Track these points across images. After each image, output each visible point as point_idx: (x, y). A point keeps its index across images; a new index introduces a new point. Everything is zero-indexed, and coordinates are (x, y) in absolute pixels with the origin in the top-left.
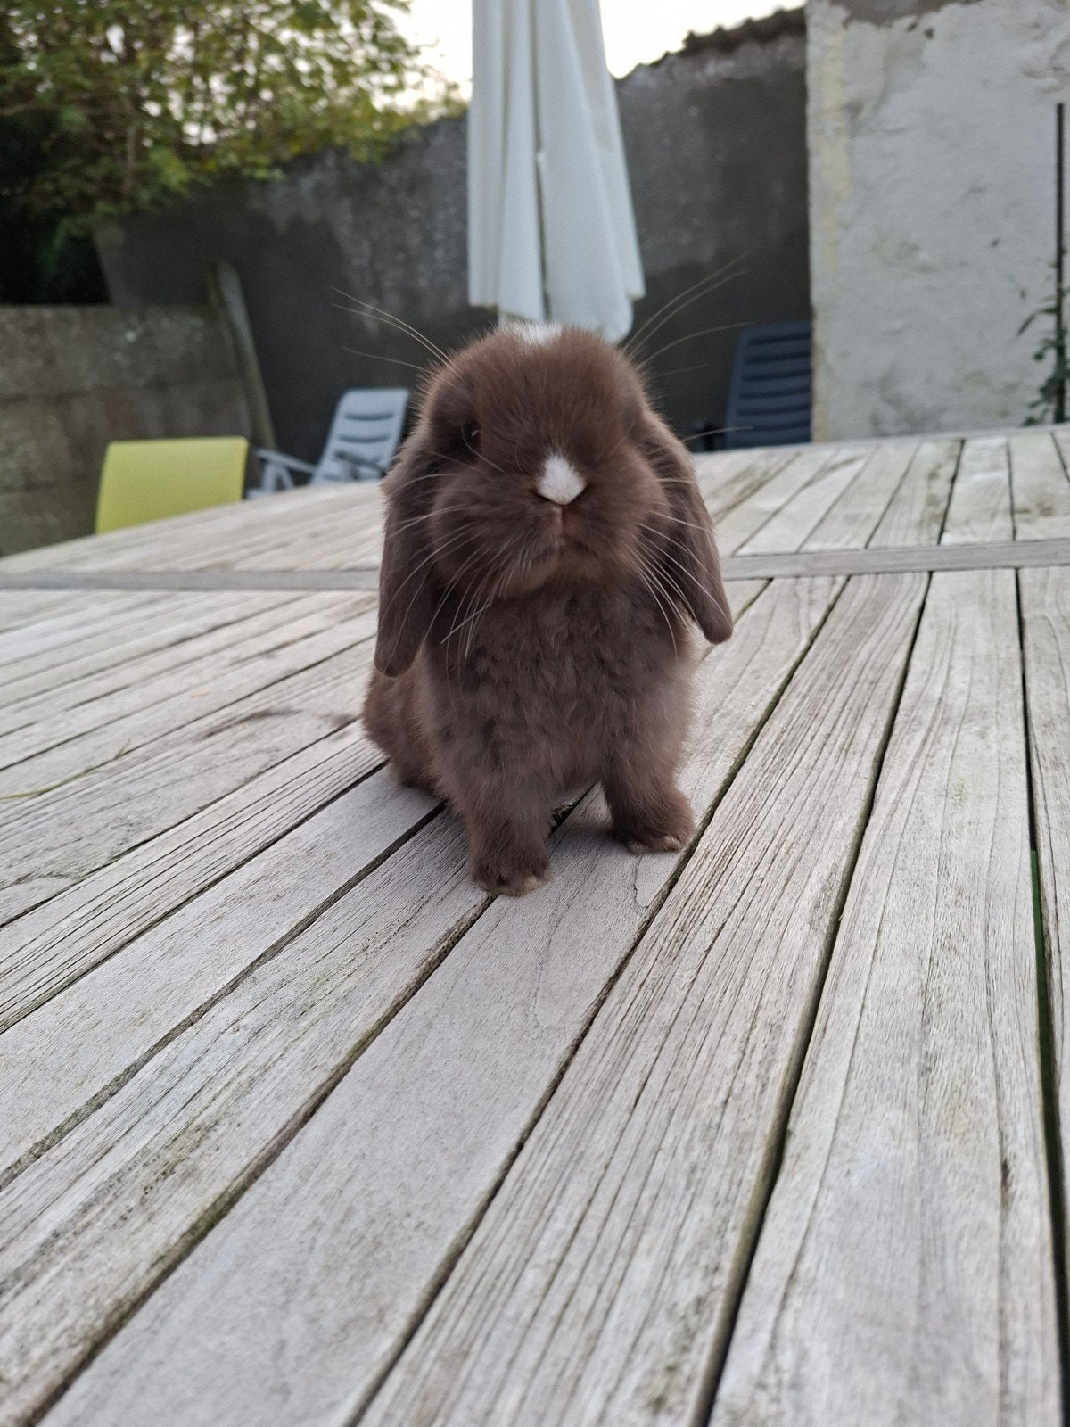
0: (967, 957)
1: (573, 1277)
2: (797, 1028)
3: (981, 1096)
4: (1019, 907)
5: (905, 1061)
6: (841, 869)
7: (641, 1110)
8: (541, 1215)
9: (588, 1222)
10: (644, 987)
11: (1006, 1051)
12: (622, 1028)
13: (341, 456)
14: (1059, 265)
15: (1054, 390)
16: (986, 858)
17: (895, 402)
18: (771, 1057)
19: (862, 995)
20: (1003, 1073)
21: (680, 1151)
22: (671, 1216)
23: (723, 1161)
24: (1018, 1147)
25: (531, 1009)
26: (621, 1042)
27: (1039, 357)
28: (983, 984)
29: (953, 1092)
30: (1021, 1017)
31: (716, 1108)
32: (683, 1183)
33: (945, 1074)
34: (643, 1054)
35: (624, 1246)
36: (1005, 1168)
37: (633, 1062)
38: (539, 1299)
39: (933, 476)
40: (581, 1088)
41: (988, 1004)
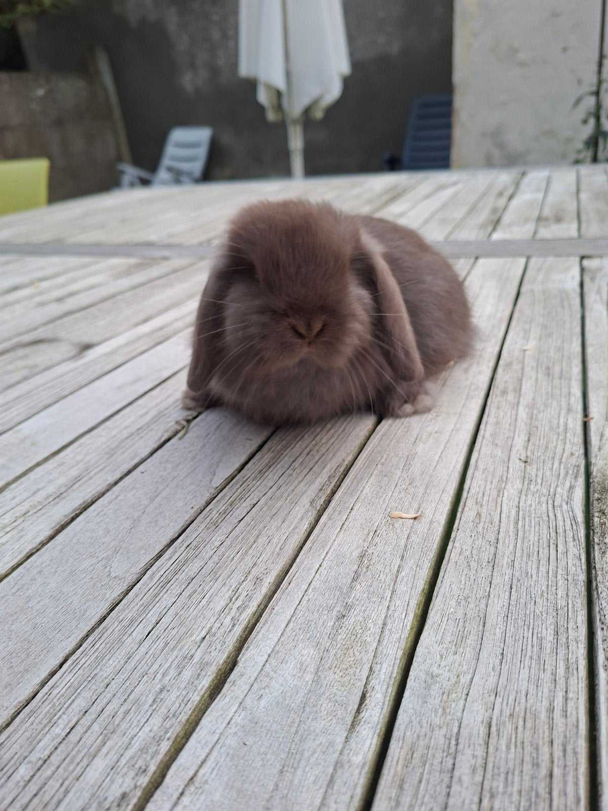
0: (398, 531)
1: (49, 772)
2: (272, 581)
3: (368, 639)
4: (445, 495)
5: (330, 609)
6: (346, 462)
7: (147, 643)
8: (50, 721)
9: (78, 727)
10: (189, 548)
11: (397, 605)
12: (162, 579)
13: (170, 169)
14: (600, 65)
15: (593, 143)
16: (437, 458)
17: (500, 145)
18: (247, 603)
19: (323, 557)
20: (389, 621)
21: (159, 676)
22: (133, 726)
23: (183, 686)
24: (377, 681)
25: (110, 563)
26: (158, 589)
27: (585, 122)
28: (400, 552)
29: (352, 634)
30: (416, 578)
31: (196, 643)
32: (150, 701)
33: (352, 620)
34: (167, 599)
35: (91, 750)
36: (363, 697)
37: (158, 605)
38: (20, 789)
39: (500, 194)
40: (116, 624)
41: (399, 567)
